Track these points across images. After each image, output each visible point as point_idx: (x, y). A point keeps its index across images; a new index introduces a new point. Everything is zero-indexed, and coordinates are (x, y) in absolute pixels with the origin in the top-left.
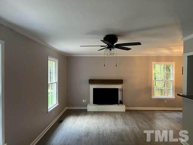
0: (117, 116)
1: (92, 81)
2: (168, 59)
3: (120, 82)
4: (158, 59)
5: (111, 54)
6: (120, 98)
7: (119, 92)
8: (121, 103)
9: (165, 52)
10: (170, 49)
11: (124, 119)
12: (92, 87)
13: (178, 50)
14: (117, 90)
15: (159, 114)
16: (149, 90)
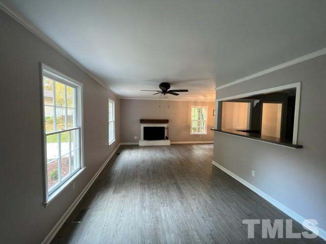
0: (164, 149)
1: (142, 121)
2: (203, 104)
3: (166, 121)
4: (196, 103)
5: (165, 98)
6: (166, 135)
7: (166, 130)
8: (167, 138)
9: (201, 98)
10: (205, 96)
11: (170, 150)
12: (143, 126)
13: (211, 97)
14: (164, 128)
15: (196, 146)
16: (188, 127)
